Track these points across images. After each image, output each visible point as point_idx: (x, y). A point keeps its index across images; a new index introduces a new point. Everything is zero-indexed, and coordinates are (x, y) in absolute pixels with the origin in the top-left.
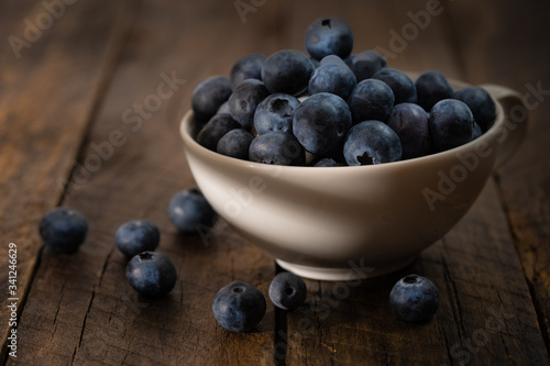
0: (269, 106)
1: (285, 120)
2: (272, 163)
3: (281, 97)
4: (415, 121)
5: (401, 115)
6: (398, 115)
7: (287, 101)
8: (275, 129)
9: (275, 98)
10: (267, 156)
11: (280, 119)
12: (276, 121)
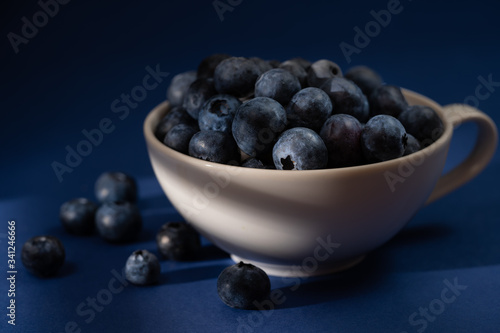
0: (209, 107)
1: (222, 119)
2: (207, 160)
3: (220, 98)
4: (346, 132)
5: (333, 125)
6: (330, 125)
7: (225, 101)
8: (215, 129)
9: (215, 99)
10: (204, 153)
11: (218, 119)
12: (215, 121)
